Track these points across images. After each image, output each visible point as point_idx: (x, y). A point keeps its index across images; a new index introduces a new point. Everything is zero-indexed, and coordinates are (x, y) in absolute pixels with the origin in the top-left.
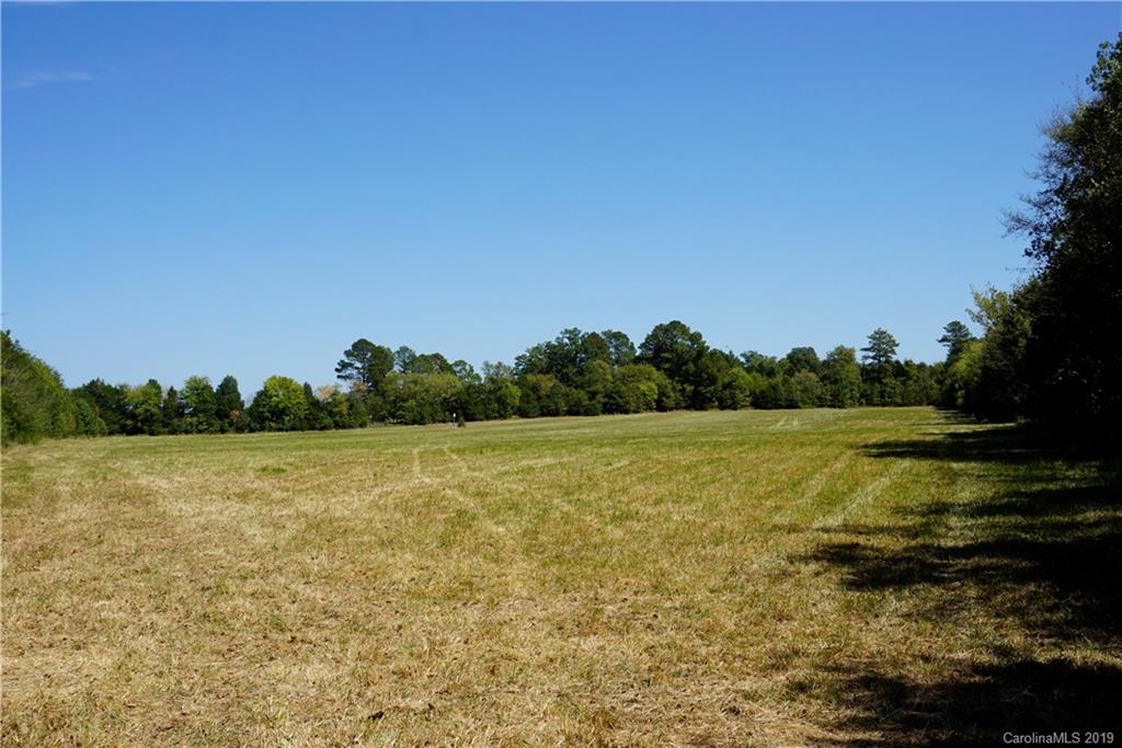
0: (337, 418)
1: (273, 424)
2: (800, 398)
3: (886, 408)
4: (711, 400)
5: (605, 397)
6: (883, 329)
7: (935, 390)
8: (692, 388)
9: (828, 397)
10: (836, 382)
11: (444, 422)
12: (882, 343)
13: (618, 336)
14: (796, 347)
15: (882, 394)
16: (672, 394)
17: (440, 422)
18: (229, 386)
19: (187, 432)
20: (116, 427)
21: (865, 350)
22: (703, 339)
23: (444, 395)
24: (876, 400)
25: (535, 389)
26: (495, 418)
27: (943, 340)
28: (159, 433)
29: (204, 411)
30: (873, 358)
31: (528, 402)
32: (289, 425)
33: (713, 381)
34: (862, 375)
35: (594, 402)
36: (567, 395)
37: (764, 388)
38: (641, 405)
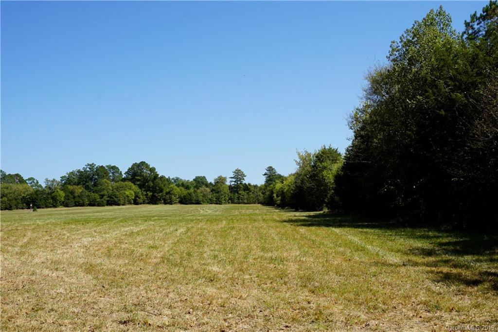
2: (202, 199)
3: (240, 205)
4: (160, 200)
5: (108, 197)
6: (239, 169)
7: (261, 198)
8: (151, 194)
9: (215, 199)
11: (23, 209)
12: (239, 175)
13: (114, 168)
14: (197, 176)
15: (238, 198)
16: (141, 196)
17: (20, 209)
21: (231, 178)
22: (156, 171)
23: (23, 195)
24: (236, 201)
25: (72, 192)
26: (51, 207)
27: (265, 174)
30: (235, 182)
31: (68, 199)
33: (161, 190)
34: (230, 189)
35: (102, 200)
36: (89, 196)
37: (185, 194)
38: (126, 201)
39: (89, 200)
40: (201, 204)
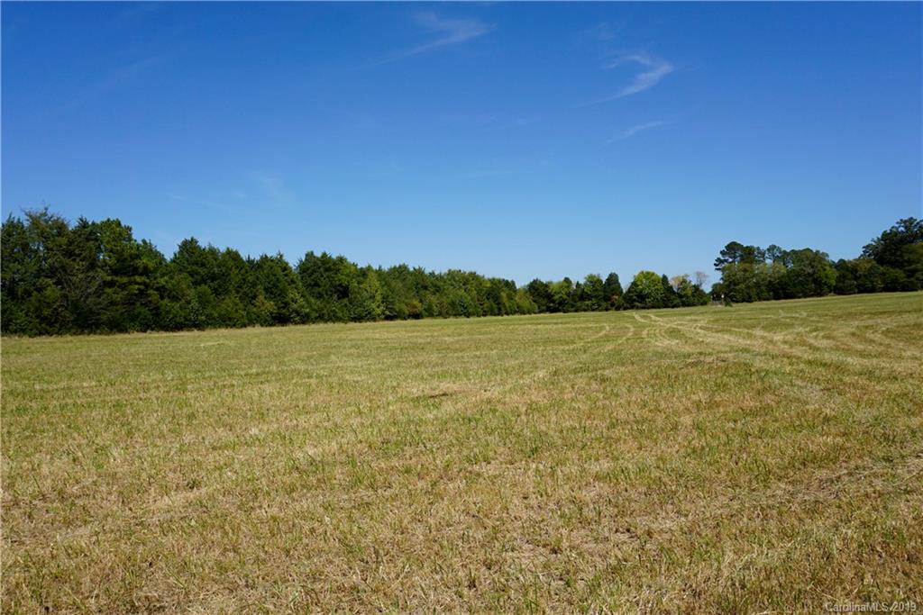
0: (684, 299)
18: (613, 279)
20: (544, 308)
23: (769, 279)
26: (812, 296)
28: (568, 311)
29: (595, 297)
32: (650, 305)
36: (884, 274)
39: (884, 281)
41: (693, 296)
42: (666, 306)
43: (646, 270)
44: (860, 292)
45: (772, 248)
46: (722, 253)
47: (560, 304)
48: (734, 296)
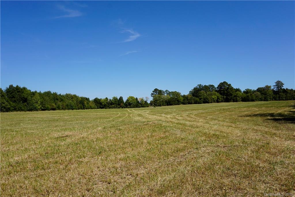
0: (142, 105)
1: (129, 106)
2: (255, 99)
3: (281, 101)
4: (231, 100)
5: (204, 99)
6: (279, 80)
8: (226, 97)
9: (263, 98)
10: (265, 94)
11: (165, 106)
12: (279, 84)
15: (279, 97)
17: (164, 106)
18: (121, 98)
19: (112, 108)
20: (99, 107)
21: (274, 86)
22: (231, 85)
24: (277, 99)
26: (177, 105)
28: (107, 108)
29: (116, 104)
30: (276, 88)
31: (185, 101)
32: (132, 106)
33: (232, 95)
34: (273, 93)
35: (201, 101)
37: (245, 96)
38: (212, 101)
39: (194, 101)
40: (255, 101)
41: (145, 104)
42: (137, 107)
43: (131, 96)
44: (188, 104)
45: (167, 91)
46: (153, 91)
47: (104, 106)
48: (156, 105)
